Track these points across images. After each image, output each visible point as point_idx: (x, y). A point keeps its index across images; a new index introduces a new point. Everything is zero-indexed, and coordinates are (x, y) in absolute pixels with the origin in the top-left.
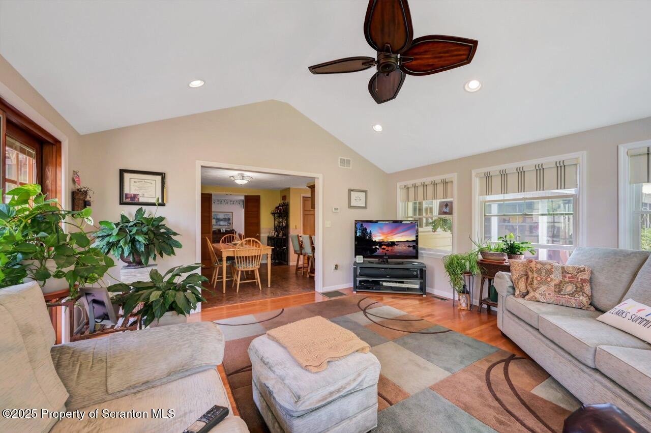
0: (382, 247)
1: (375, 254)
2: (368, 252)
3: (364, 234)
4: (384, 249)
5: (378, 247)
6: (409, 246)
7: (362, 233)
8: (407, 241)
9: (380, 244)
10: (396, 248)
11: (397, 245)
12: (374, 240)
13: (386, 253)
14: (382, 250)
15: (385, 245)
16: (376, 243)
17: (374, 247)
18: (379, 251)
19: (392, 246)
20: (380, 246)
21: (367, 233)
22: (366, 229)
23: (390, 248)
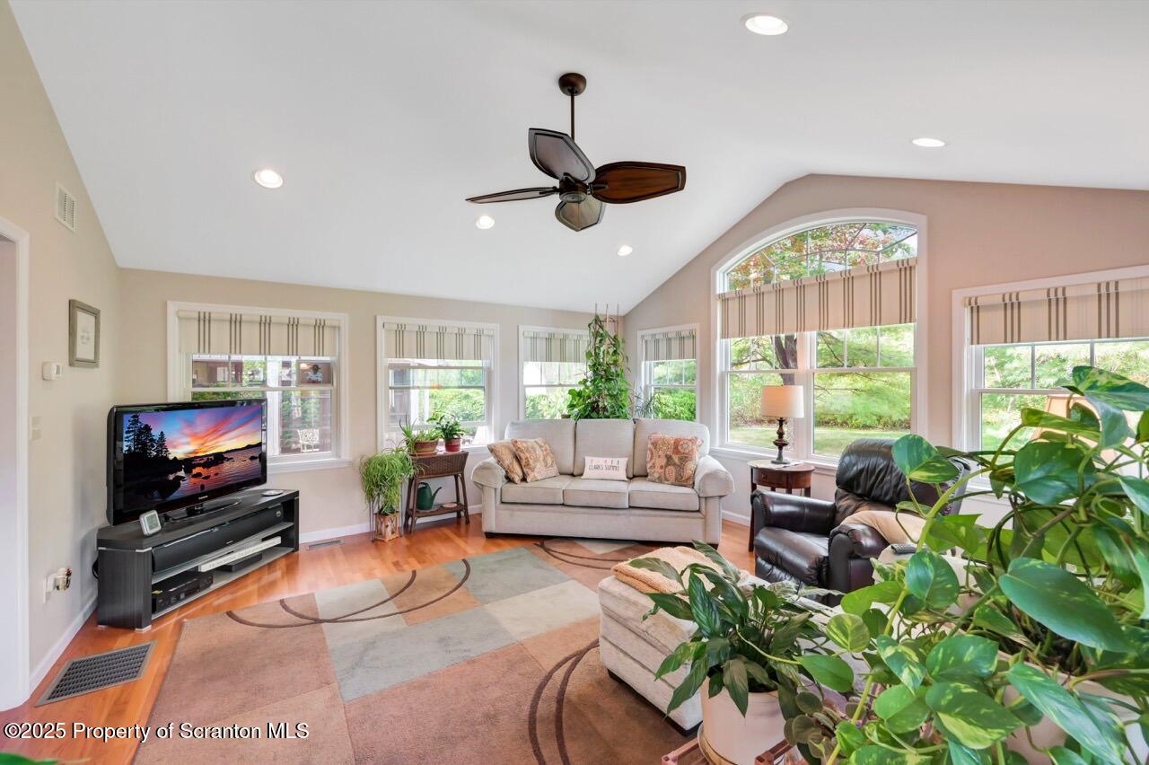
0: (195, 471)
1: (176, 495)
2: (156, 493)
3: (144, 444)
4: (199, 475)
5: (182, 473)
6: (252, 458)
7: (137, 440)
8: (249, 447)
9: (188, 464)
10: (227, 467)
11: (228, 460)
12: (171, 457)
13: (202, 487)
14: (193, 479)
15: (199, 465)
16: (177, 464)
17: (171, 477)
18: (187, 484)
19: (217, 464)
20: (188, 471)
21: (152, 440)
22: (148, 428)
23: (213, 470)
